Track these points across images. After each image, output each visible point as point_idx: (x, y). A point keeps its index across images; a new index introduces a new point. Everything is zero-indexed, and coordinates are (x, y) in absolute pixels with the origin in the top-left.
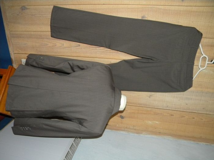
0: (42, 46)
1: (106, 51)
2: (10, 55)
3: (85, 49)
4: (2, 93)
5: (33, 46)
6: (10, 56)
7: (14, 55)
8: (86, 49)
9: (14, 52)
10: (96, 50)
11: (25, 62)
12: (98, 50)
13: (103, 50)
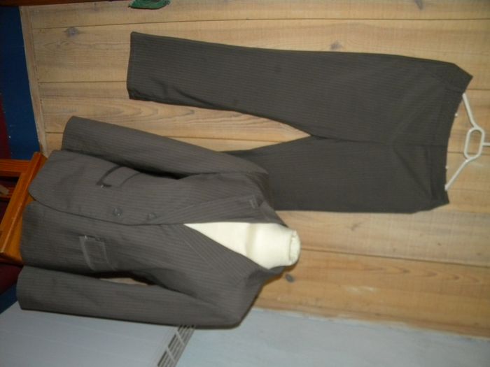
1: (252, 123)
3: (205, 120)
7: (46, 135)
13: (246, 122)
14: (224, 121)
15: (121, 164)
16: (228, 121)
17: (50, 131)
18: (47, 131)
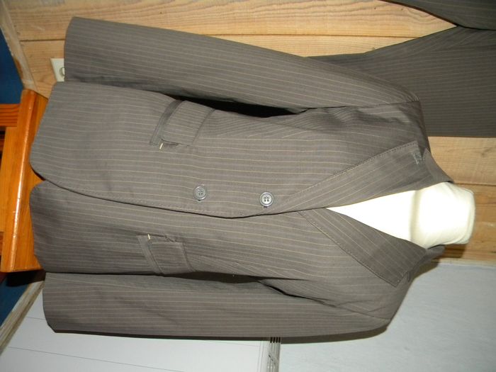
0: (121, 7)
1: (361, 9)
2: (7, 48)
3: (282, 6)
4: (18, 201)
5: (86, 9)
6: (9, 53)
7: (22, 45)
8: (286, 6)
9: (22, 37)
10: (325, 6)
11: (63, 70)
12: (332, 8)
13: (349, 7)
14: (313, 6)
15: (181, 97)
16: (319, 6)
17: (26, 38)
18: (22, 38)
